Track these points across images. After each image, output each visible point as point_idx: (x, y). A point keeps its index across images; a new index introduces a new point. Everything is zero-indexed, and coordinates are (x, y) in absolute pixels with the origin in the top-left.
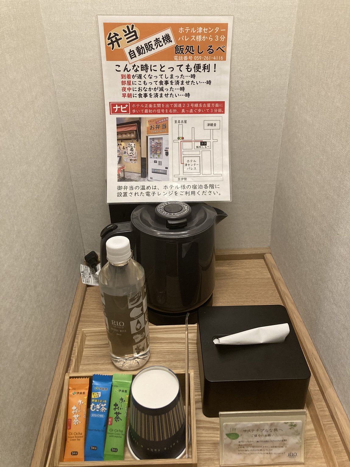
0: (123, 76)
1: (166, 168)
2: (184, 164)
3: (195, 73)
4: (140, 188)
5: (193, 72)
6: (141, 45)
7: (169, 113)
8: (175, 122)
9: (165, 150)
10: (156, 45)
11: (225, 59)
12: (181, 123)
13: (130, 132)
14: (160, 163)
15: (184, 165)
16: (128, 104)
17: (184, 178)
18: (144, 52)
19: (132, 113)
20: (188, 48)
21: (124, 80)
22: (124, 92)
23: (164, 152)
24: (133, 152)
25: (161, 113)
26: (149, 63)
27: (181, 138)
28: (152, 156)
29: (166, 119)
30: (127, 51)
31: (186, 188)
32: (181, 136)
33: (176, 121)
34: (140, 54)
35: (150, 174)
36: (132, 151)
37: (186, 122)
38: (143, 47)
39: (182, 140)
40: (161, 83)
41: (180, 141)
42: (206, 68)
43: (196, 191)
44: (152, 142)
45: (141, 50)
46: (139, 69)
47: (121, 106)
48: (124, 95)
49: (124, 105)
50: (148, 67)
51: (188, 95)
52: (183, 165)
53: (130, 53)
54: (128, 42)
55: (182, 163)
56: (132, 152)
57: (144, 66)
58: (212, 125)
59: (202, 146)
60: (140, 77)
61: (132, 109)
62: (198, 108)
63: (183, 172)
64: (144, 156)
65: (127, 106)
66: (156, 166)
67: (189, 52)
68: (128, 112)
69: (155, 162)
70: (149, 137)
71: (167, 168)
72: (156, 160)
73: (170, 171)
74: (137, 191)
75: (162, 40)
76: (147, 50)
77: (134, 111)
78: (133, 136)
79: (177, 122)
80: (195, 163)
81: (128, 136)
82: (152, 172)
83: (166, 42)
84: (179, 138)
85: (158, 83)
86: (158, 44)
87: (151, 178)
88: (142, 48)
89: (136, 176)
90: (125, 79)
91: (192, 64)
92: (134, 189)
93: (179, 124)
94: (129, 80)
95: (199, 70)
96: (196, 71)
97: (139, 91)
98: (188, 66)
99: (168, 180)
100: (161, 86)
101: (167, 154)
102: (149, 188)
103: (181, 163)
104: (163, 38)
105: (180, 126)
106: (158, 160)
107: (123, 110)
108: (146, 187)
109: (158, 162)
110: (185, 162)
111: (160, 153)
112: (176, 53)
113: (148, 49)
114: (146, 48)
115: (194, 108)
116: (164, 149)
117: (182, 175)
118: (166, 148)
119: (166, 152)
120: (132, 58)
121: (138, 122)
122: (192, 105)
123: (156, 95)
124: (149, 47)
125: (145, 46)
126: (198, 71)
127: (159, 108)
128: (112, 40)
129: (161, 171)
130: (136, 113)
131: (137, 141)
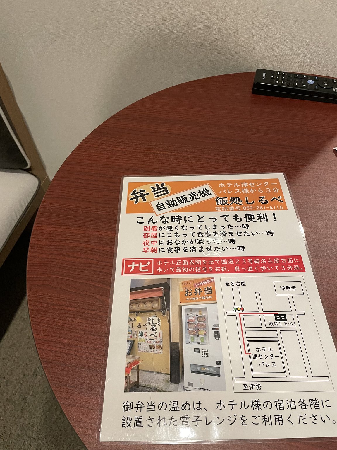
0: (145, 228)
1: (217, 362)
2: (251, 355)
3: (247, 223)
4: (169, 407)
5: (244, 222)
6: (172, 199)
7: (214, 272)
8: (225, 284)
9: (213, 329)
10: (192, 198)
11: (285, 208)
12: (235, 286)
13: (152, 300)
14: (206, 353)
15: (252, 357)
16: (151, 261)
17: (255, 384)
18: (175, 204)
19: (156, 273)
20: (233, 199)
21: (147, 232)
22: (147, 246)
23: (211, 333)
24: (156, 333)
25: (202, 272)
26: (182, 215)
27: (239, 309)
28: (190, 340)
29: (212, 281)
30: (154, 204)
31: (262, 407)
32: (238, 305)
33: (227, 284)
34: (170, 206)
35: (188, 376)
36: (155, 330)
37: (243, 284)
38: (175, 200)
39: (241, 312)
40: (200, 234)
41: (237, 313)
42: (262, 217)
43: (285, 414)
44: (190, 315)
45: (172, 203)
46: (169, 220)
47: (141, 263)
48: (146, 250)
49: (144, 262)
50: (181, 218)
51: (241, 248)
52: (250, 357)
53: (158, 206)
54: (156, 197)
55: (247, 352)
56: (153, 333)
57: (175, 217)
58: (288, 288)
59: (278, 322)
60: (170, 228)
61: (156, 267)
62: (261, 264)
63: (252, 372)
64: (175, 339)
65: (149, 263)
66: (199, 360)
67: (236, 203)
68: (150, 272)
69: (197, 350)
70: (183, 308)
71: (219, 363)
72: (197, 346)
73: (225, 369)
74: (162, 413)
75: (199, 194)
76: (179, 202)
77: (160, 270)
78: (156, 305)
79: (230, 284)
80: (272, 353)
81: (149, 306)
82: (192, 372)
83: (204, 195)
84: (235, 309)
85: (196, 235)
86: (194, 197)
87: (190, 384)
88: (173, 201)
89: (161, 379)
90: (149, 231)
91: (241, 214)
92: (156, 408)
93: (233, 287)
94: (155, 232)
95: (253, 219)
96: (248, 220)
97: (168, 244)
98: (236, 216)
99: (223, 388)
100: (200, 238)
101: (217, 335)
102: (187, 407)
103: (246, 354)
104: (200, 192)
105: (236, 291)
106: (201, 347)
107: (143, 268)
108: (180, 405)
109: (201, 351)
110: (253, 352)
111: (205, 334)
112: (218, 204)
113: (181, 201)
114: (179, 201)
115: (254, 265)
116: (210, 327)
117: (249, 378)
118: (215, 326)
119: (215, 333)
120: (159, 210)
121: (166, 286)
122: (250, 261)
123: (194, 249)
124: (182, 200)
125: (178, 199)
126: (251, 220)
127: (198, 265)
128: (136, 196)
129: (208, 369)
130: (162, 273)
131: (164, 313)
